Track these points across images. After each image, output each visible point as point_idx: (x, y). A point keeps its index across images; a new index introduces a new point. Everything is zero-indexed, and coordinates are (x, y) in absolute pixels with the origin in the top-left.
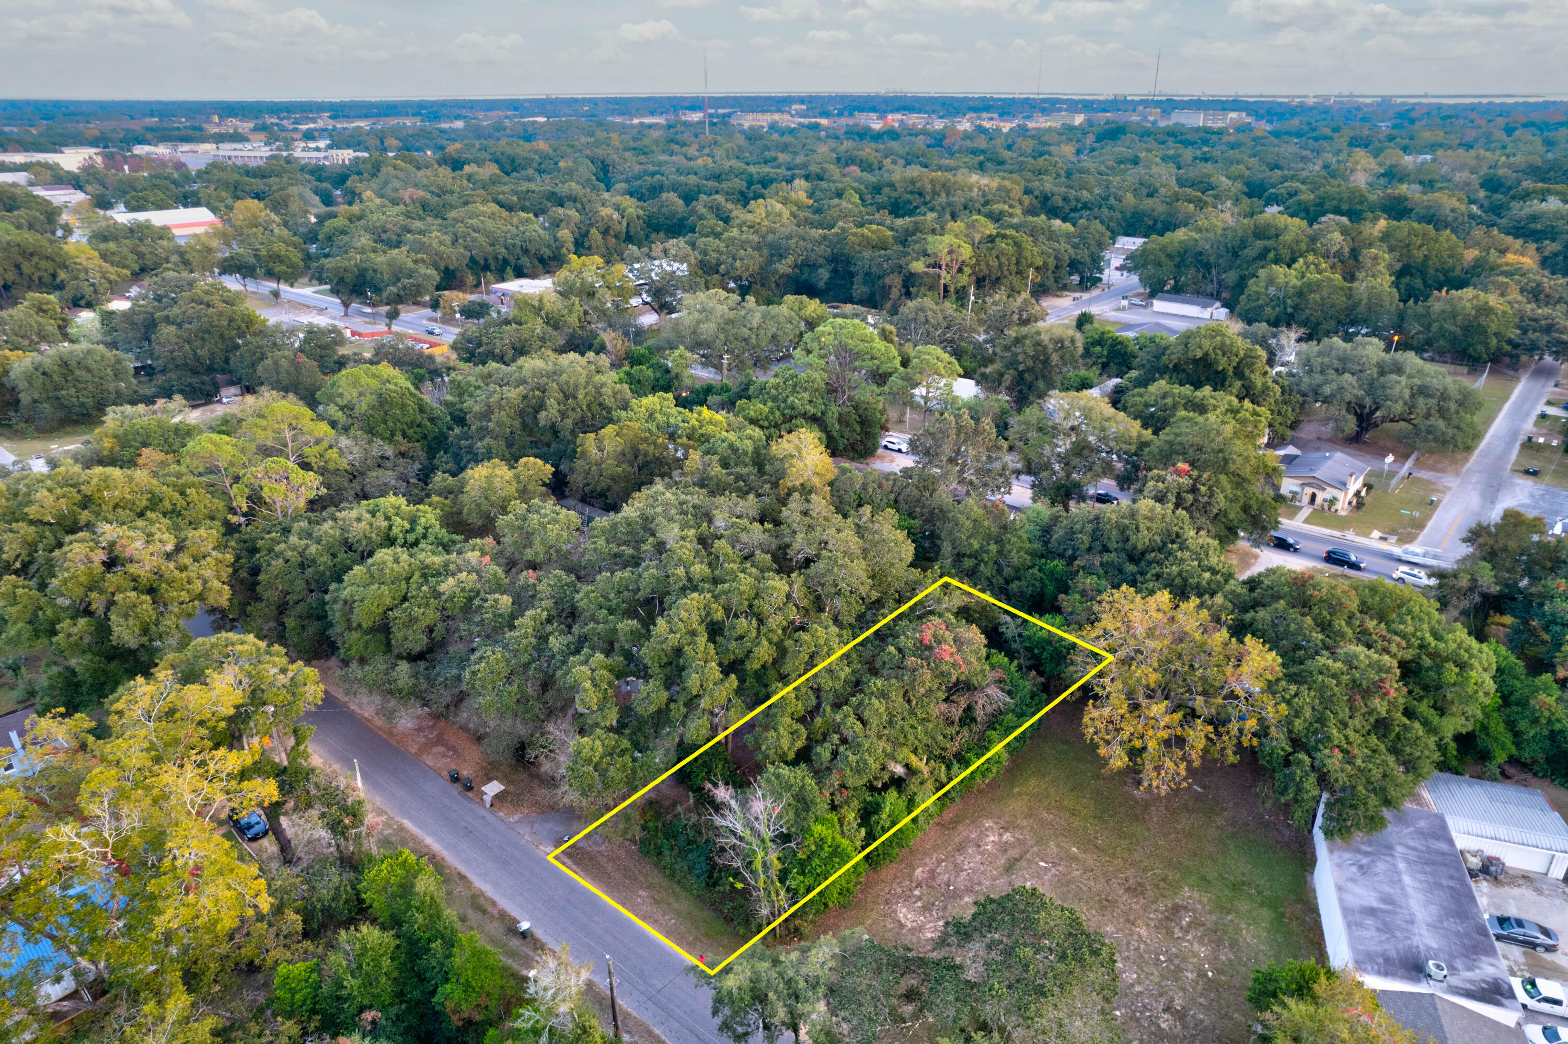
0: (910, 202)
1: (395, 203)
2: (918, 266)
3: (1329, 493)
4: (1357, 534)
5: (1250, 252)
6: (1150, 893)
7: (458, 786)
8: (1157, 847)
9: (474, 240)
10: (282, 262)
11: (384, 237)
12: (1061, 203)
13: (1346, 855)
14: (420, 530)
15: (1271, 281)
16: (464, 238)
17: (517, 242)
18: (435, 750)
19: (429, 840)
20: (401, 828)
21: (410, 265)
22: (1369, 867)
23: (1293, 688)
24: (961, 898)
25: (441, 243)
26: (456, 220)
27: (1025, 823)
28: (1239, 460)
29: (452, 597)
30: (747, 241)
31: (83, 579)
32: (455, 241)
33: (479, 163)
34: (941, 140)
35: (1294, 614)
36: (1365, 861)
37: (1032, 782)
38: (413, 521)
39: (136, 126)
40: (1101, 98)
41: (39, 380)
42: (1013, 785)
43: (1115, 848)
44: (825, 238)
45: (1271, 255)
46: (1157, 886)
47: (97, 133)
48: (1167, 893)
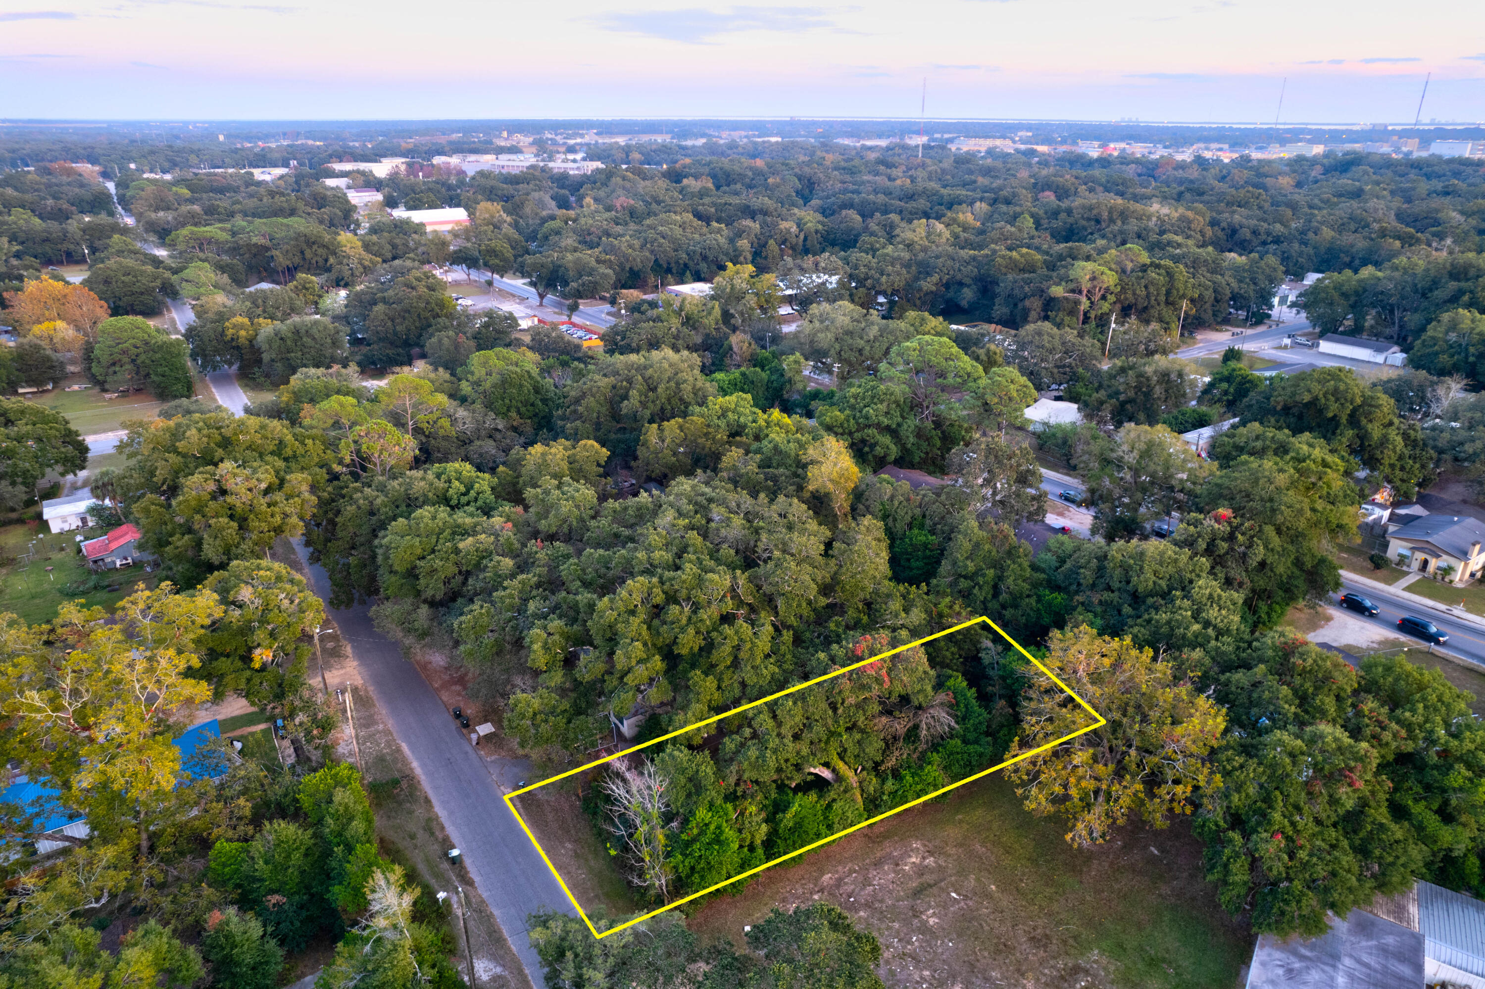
0: (1085, 228)
1: (608, 209)
2: (1058, 291)
3: (1445, 561)
4: (1469, 610)
5: (1439, 294)
6: (1054, 947)
7: (458, 722)
8: (1083, 902)
9: (660, 246)
10: (496, 256)
11: (588, 239)
12: (1248, 236)
13: (1277, 955)
14: (473, 493)
15: (1453, 326)
16: (652, 243)
17: (698, 249)
18: (453, 688)
19: (415, 764)
20: (399, 750)
21: (593, 263)
22: (1300, 972)
23: (1239, 760)
24: (857, 911)
25: (630, 246)
26: (650, 227)
27: (953, 851)
28: (1287, 512)
29: (468, 553)
30: (899, 258)
31: (193, 503)
32: (643, 246)
33: (696, 177)
34: (1153, 169)
35: (1272, 681)
36: (1297, 965)
37: (979, 812)
38: (469, 487)
39: (442, 140)
40: (1358, 128)
41: (277, 344)
42: (957, 812)
43: (1036, 894)
44: (974, 258)
45: (1466, 298)
46: (1065, 942)
47: (411, 146)
48: (1073, 951)
